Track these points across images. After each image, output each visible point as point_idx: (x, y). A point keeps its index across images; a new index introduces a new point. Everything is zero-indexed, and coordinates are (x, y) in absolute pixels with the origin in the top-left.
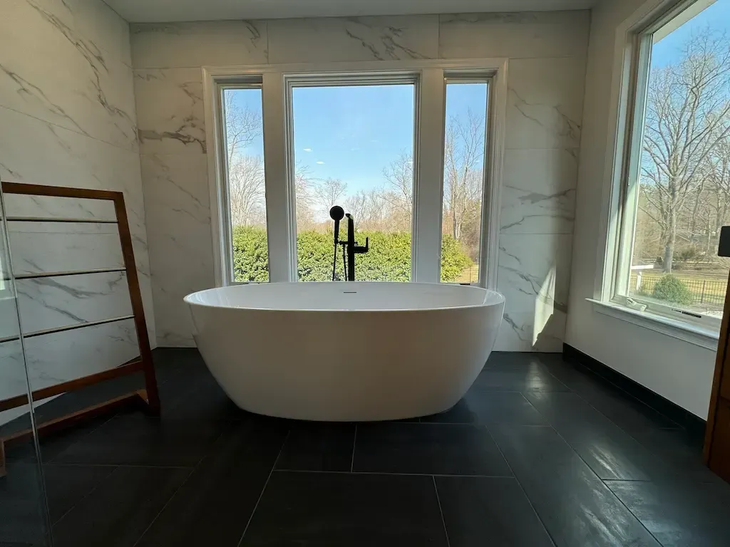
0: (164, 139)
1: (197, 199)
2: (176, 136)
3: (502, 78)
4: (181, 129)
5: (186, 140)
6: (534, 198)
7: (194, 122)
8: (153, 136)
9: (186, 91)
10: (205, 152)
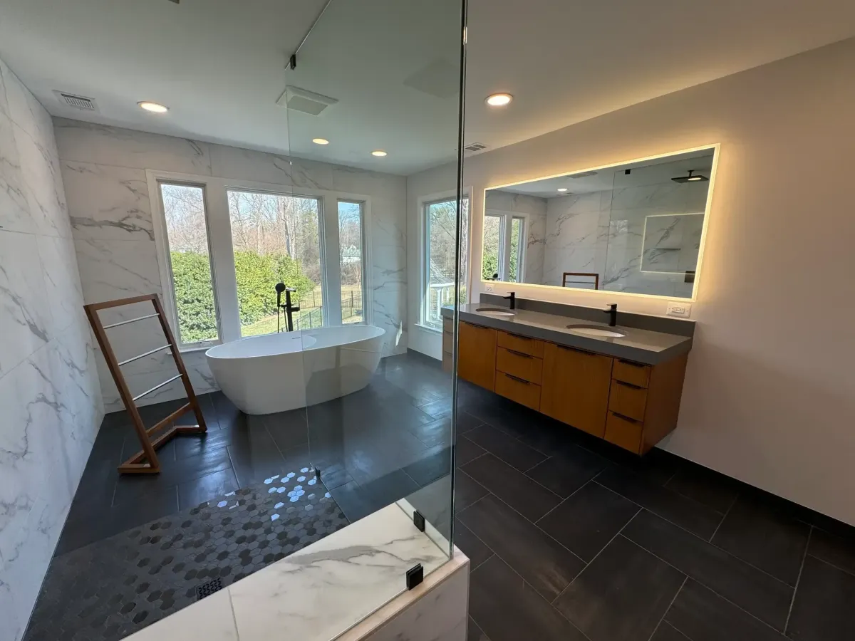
0: (103, 226)
1: (146, 279)
2: (121, 225)
3: (368, 204)
4: (124, 219)
5: (131, 228)
6: (388, 272)
7: (140, 214)
8: (91, 223)
9: (129, 188)
10: (153, 239)
